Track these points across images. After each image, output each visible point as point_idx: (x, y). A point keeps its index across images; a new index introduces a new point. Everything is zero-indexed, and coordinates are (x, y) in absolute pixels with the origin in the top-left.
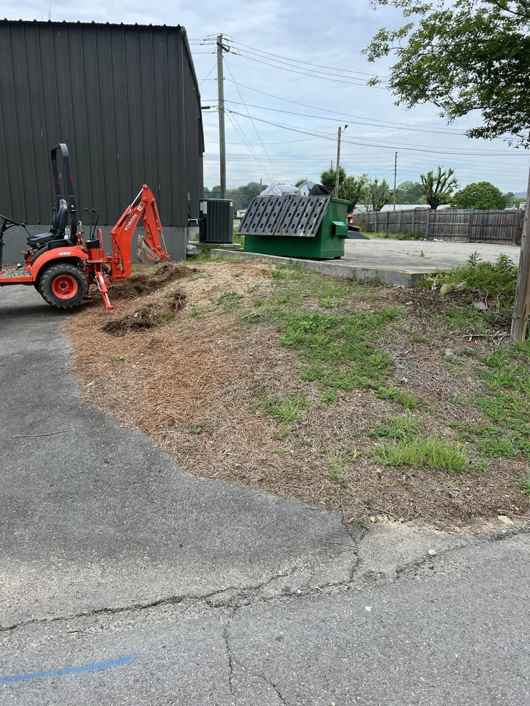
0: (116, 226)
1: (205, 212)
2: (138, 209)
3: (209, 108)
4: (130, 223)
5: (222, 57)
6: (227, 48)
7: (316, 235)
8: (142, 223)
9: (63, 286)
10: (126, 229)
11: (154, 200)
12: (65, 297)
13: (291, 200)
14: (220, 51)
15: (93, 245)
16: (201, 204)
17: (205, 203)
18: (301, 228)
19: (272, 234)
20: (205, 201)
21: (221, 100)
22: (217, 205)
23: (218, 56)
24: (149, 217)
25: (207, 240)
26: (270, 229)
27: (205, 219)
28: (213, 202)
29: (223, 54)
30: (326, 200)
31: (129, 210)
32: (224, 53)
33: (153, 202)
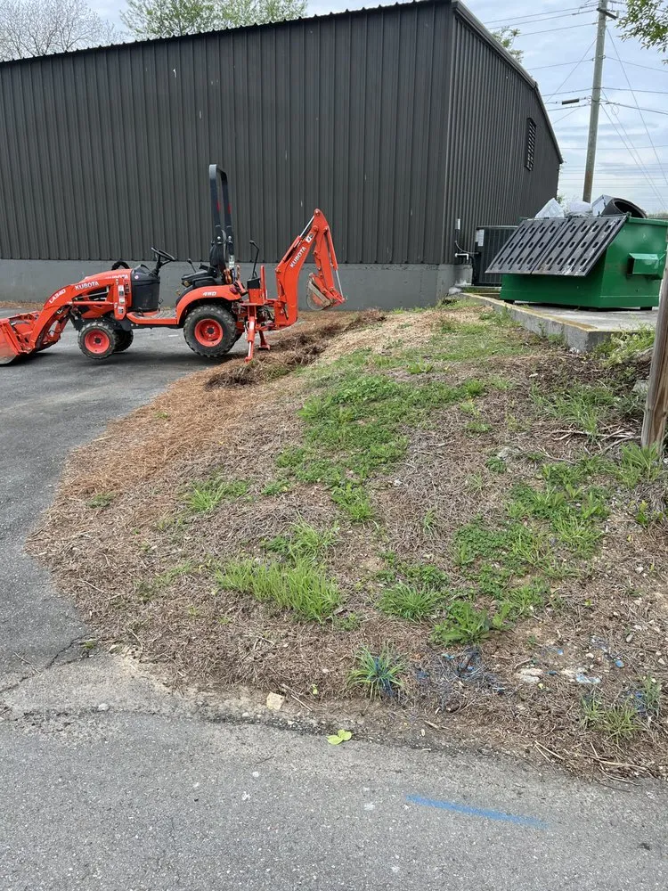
0: (282, 261)
1: (481, 244)
2: (307, 240)
3: (577, 101)
4: (297, 258)
5: (605, 27)
6: (615, 14)
7: (588, 274)
8: (311, 258)
9: (211, 331)
10: (292, 265)
11: (327, 227)
12: (210, 344)
13: (569, 224)
14: (602, 19)
15: (254, 284)
16: (477, 233)
17: (482, 232)
18: (570, 264)
19: (529, 272)
20: (482, 228)
21: (597, 88)
22: (497, 235)
23: (599, 26)
24: (321, 250)
25: (480, 282)
26: (529, 266)
27: (480, 253)
28: (492, 230)
29: (607, 23)
30: (619, 222)
31: (296, 242)
32: (609, 22)
33: (327, 231)
